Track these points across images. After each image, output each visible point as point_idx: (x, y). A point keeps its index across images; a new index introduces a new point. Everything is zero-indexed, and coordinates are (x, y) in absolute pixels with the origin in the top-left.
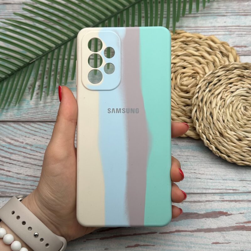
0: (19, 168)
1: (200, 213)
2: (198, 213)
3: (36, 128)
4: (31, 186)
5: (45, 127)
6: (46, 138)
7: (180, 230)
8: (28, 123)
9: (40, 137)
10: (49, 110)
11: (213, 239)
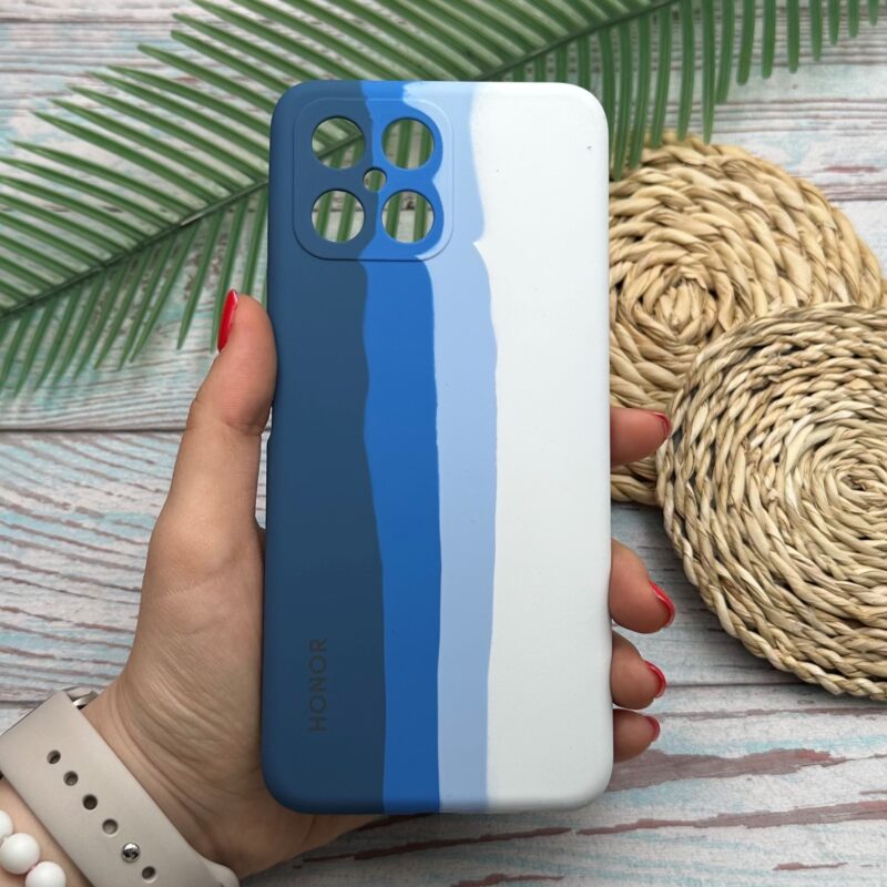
0: (52, 600)
1: (728, 756)
2: (722, 756)
3: (115, 453)
4: (96, 662)
5: (150, 448)
6: (153, 488)
7: (656, 817)
8: (85, 436)
9: (130, 484)
10: (164, 391)
11: (778, 854)
